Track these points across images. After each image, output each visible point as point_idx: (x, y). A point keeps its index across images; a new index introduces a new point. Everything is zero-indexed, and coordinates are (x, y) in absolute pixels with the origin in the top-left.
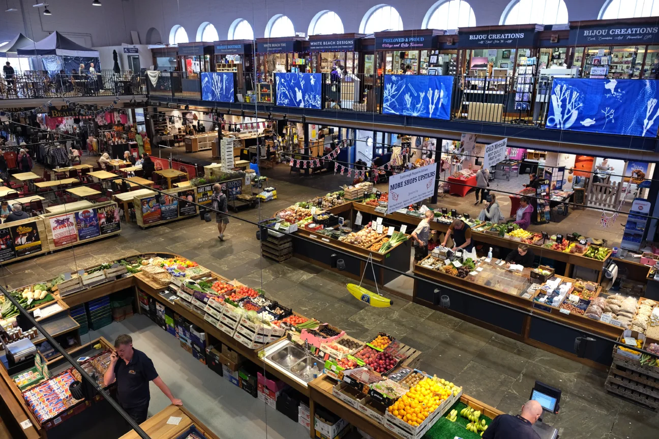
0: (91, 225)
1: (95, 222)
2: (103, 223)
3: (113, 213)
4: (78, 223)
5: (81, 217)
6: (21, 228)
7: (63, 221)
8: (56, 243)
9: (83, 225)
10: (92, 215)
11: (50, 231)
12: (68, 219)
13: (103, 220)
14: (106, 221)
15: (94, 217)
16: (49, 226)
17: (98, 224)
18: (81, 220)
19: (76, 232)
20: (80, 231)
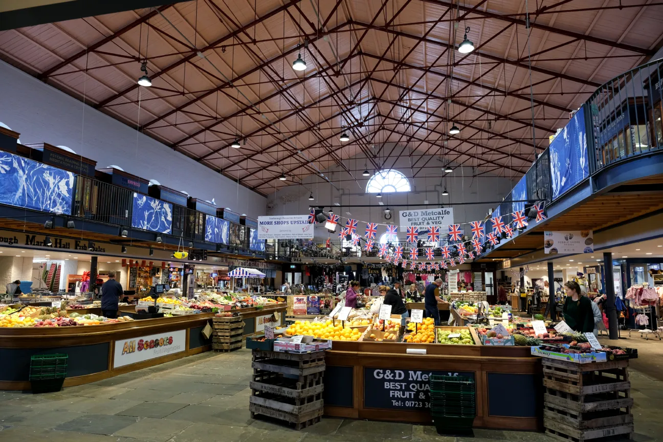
0: (315, 307)
1: (317, 305)
2: (322, 307)
3: (330, 302)
4: (308, 304)
5: (310, 300)
6: (279, 298)
7: (300, 299)
8: (295, 312)
9: (310, 305)
10: (317, 300)
11: (293, 304)
12: (303, 299)
13: (323, 305)
14: (325, 307)
15: (317, 302)
16: (293, 301)
17: (319, 307)
18: (310, 302)
19: (306, 309)
20: (308, 308)
